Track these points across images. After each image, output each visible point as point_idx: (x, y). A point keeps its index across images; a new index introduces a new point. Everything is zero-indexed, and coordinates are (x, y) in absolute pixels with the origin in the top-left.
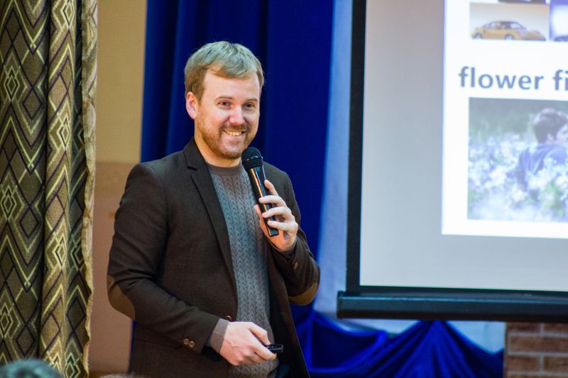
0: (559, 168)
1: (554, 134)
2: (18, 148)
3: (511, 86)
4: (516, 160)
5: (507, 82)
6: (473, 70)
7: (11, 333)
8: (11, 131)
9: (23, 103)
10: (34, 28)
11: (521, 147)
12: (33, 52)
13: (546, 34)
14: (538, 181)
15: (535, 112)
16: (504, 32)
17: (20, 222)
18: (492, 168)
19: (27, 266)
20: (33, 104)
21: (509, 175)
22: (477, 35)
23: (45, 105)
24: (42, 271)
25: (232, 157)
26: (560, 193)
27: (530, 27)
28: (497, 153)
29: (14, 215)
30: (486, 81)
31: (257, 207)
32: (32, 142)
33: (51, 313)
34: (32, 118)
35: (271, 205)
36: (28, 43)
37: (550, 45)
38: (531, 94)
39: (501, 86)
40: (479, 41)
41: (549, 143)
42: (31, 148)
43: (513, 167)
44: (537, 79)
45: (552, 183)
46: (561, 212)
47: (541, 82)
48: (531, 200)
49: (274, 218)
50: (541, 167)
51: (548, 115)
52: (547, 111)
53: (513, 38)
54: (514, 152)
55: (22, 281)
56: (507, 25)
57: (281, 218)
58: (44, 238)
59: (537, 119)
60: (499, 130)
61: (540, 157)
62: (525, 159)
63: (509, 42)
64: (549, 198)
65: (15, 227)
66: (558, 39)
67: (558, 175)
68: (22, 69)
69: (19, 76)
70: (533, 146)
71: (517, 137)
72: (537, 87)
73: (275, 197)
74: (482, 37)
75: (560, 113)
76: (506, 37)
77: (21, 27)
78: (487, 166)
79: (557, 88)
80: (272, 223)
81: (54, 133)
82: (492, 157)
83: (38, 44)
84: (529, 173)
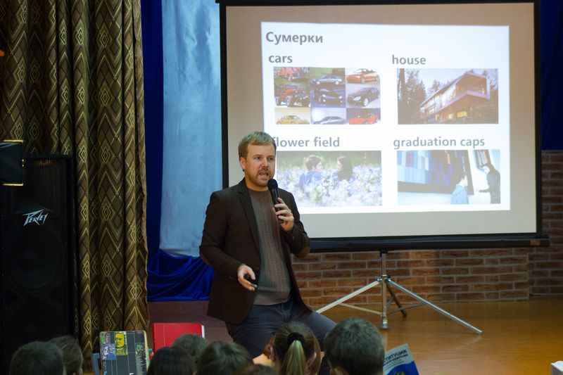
0: (317, 182)
1: (315, 167)
2: (110, 185)
3: (295, 146)
4: (299, 179)
5: (293, 143)
6: (278, 138)
7: (110, 274)
8: (106, 178)
9: (112, 164)
10: (116, 128)
11: (300, 173)
12: (116, 139)
13: (309, 120)
14: (309, 189)
15: (306, 157)
16: (291, 121)
17: (113, 221)
18: (288, 183)
19: (118, 242)
20: (118, 164)
21: (296, 186)
22: (279, 123)
23: (124, 165)
24: (125, 244)
25: (262, 186)
26: (319, 193)
27: (302, 118)
28: (290, 177)
29: (110, 218)
30: (284, 143)
31: (274, 209)
32: (117, 182)
33: (131, 264)
34: (117, 171)
35: (281, 209)
36: (114, 135)
37: (311, 126)
38: (304, 149)
39: (290, 145)
40: (280, 125)
41: (313, 170)
42: (117, 185)
43: (297, 183)
44: (307, 142)
45: (315, 189)
46: (319, 202)
47: (308, 143)
48: (306, 197)
49: (282, 215)
50: (310, 182)
51: (312, 158)
52: (311, 156)
53: (295, 123)
54: (298, 175)
55: (115, 249)
56: (292, 117)
57: (284, 215)
58: (125, 228)
59: (307, 160)
60: (291, 165)
61: (309, 177)
62: (302, 178)
63: (293, 125)
64: (314, 196)
65: (111, 223)
66: (315, 123)
67: (318, 185)
68: (111, 147)
69: (109, 151)
70: (307, 171)
71: (299, 168)
72: (306, 145)
73: (283, 205)
74: (281, 123)
75: (317, 157)
76: (292, 123)
77: (110, 128)
78: (286, 183)
79: (316, 145)
80: (282, 217)
81: (128, 178)
82: (288, 178)
83: (118, 135)
84: (304, 185)
